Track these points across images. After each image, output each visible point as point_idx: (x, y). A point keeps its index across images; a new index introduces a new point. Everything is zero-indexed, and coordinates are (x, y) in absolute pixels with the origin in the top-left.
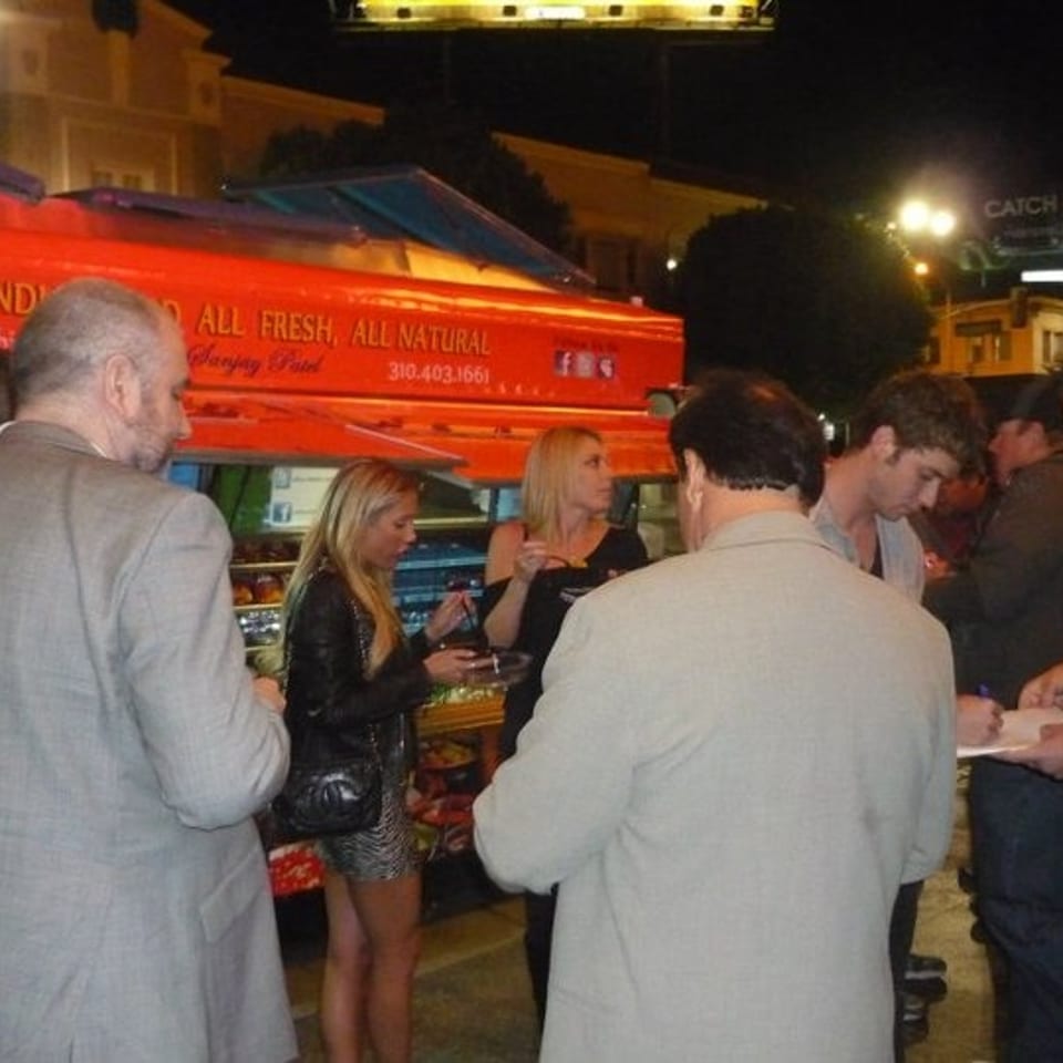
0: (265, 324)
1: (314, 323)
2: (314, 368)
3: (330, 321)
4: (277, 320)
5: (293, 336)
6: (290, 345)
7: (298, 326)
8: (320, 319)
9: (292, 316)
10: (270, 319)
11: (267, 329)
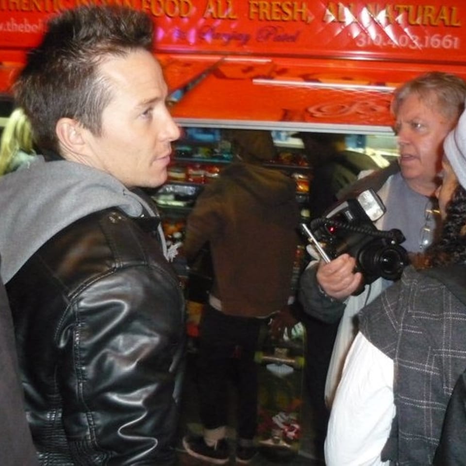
0: (253, 10)
1: (291, 7)
2: (293, 39)
3: (304, 5)
4: (261, 6)
5: (275, 18)
6: (272, 24)
7: (278, 10)
8: (296, 3)
9: (274, 3)
10: (257, 7)
11: (255, 13)
